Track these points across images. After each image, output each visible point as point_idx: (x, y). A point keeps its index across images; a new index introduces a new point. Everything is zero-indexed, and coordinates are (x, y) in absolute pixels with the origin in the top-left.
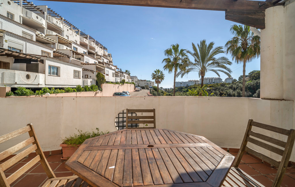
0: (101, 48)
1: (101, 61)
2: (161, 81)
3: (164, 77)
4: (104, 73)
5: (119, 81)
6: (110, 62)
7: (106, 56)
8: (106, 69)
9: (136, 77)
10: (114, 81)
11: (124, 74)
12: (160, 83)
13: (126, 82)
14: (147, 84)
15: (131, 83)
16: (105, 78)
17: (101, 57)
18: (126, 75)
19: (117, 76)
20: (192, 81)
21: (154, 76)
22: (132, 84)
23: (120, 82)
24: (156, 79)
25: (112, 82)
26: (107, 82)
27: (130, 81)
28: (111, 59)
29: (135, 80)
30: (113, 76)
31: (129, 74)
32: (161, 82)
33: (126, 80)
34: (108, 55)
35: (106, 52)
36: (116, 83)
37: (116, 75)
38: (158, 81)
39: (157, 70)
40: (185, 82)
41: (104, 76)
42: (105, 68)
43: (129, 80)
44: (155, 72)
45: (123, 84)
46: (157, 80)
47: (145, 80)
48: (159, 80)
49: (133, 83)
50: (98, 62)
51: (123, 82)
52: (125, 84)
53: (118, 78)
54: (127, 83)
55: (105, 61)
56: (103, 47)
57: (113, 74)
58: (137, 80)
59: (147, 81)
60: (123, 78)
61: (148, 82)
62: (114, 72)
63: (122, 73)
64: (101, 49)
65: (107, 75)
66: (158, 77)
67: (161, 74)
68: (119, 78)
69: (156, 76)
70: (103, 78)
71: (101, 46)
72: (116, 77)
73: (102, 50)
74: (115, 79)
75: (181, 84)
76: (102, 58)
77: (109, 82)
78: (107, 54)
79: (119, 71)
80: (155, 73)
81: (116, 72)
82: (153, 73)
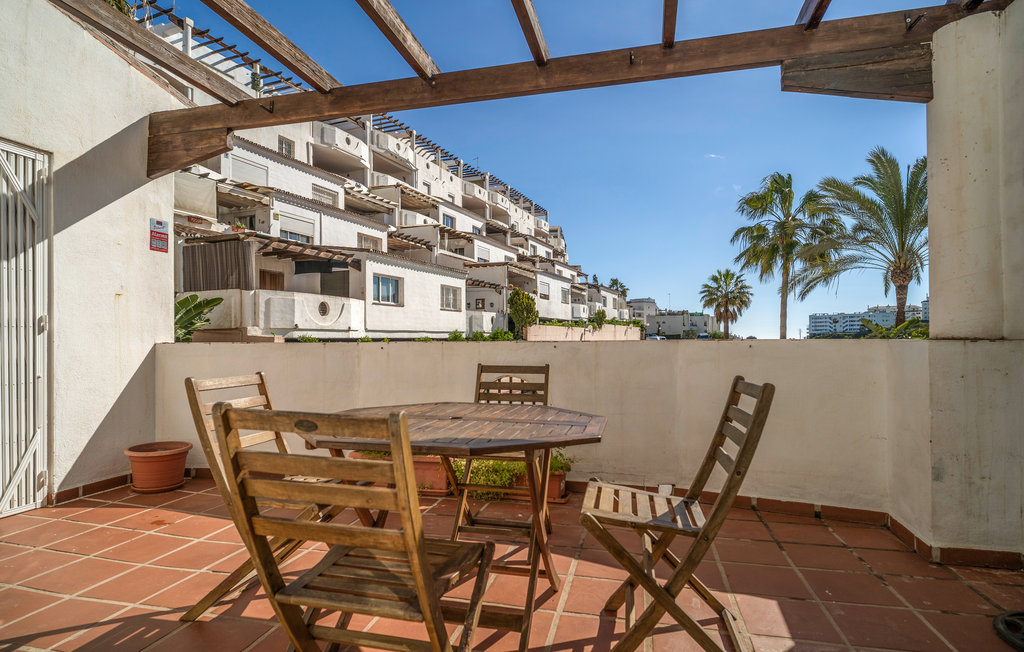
0: (528, 209)
1: (528, 253)
2: (740, 311)
3: (750, 296)
4: (535, 292)
5: (585, 316)
6: (557, 253)
7: (545, 236)
8: (541, 278)
9: (650, 302)
10: (569, 318)
11: (603, 293)
12: (734, 318)
13: (609, 317)
14: (692, 325)
15: (628, 324)
16: (537, 308)
17: (526, 240)
18: (610, 297)
19: (577, 299)
20: (884, 311)
21: (711, 294)
22: (631, 325)
23: (591, 320)
24: (718, 306)
25: (560, 321)
26: (544, 321)
27: (627, 317)
28: (559, 244)
29: (648, 311)
30: (565, 301)
31: (623, 293)
32: (739, 316)
33: (611, 312)
34: (551, 231)
35: (544, 222)
36: (576, 322)
37: (575, 296)
38: (727, 310)
39: (719, 273)
40: (851, 316)
41: (533, 300)
42: (538, 276)
43: (620, 314)
44: (715, 279)
45: (600, 328)
46: (722, 310)
47: (683, 313)
48: (731, 309)
49: (636, 323)
50: (518, 255)
51: (598, 320)
52: (606, 327)
53: (582, 306)
54: (613, 322)
55: (542, 251)
56: (533, 208)
57: (564, 292)
58: (653, 313)
59: (692, 315)
60: (599, 306)
61: (695, 319)
62: (567, 286)
63: (595, 290)
64: (526, 214)
65: (545, 297)
66: (726, 295)
67: (736, 285)
68: (586, 307)
69: (719, 294)
70: (530, 309)
71: (528, 204)
72: (574, 305)
73: (532, 217)
74: (573, 308)
75: (836, 322)
76: (530, 242)
77: (550, 320)
78: (546, 229)
79: (585, 284)
80: (714, 285)
81: (573, 287)
82: (706, 286)
